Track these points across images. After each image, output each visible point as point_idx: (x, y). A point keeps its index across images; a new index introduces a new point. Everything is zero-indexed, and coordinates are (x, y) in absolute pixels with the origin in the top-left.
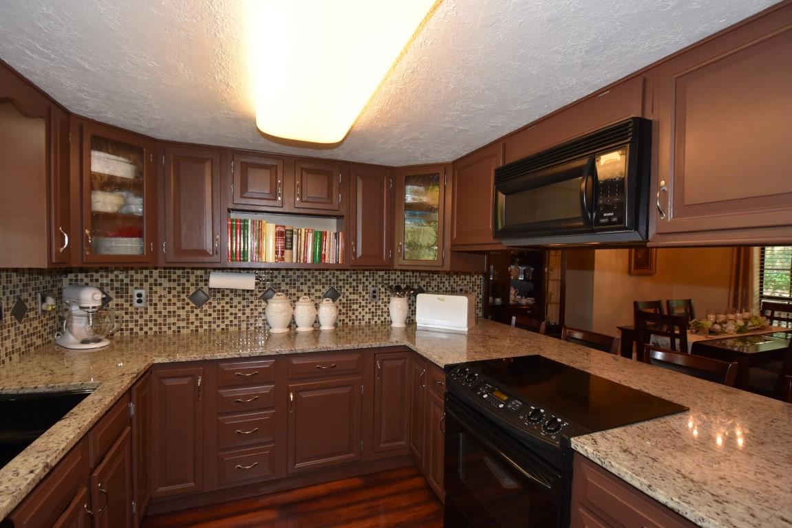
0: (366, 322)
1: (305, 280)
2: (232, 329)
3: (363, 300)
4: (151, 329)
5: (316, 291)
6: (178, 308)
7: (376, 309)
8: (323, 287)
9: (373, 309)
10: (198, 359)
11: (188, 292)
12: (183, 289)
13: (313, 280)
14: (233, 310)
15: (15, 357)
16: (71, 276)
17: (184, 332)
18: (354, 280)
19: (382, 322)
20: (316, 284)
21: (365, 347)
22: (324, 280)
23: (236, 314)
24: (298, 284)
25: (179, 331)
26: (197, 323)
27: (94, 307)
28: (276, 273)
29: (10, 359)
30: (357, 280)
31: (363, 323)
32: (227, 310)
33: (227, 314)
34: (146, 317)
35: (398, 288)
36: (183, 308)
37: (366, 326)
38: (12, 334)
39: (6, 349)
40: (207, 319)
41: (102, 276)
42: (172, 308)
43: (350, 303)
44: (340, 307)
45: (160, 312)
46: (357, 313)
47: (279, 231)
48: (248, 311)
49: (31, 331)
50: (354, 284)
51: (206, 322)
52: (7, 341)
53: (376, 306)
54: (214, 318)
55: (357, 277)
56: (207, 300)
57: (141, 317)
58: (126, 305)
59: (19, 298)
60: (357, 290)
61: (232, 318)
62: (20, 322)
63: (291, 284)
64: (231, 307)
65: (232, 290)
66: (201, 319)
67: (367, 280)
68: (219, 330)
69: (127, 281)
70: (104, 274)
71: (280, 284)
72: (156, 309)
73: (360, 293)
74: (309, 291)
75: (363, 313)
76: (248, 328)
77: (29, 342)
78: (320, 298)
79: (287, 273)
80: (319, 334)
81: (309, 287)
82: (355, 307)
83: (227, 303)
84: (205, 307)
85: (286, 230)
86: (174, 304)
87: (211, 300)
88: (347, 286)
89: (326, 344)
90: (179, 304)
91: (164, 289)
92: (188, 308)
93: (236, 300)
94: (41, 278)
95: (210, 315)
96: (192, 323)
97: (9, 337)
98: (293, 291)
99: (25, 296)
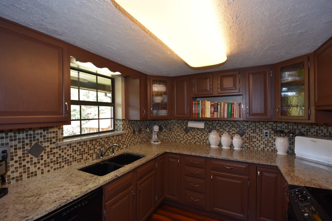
0: (261, 149)
1: (227, 125)
2: (197, 143)
3: (259, 137)
4: (173, 140)
5: (233, 130)
6: (181, 133)
7: (268, 143)
8: (236, 129)
9: (266, 142)
10: (178, 153)
11: (183, 128)
12: (182, 127)
13: (231, 125)
14: (198, 136)
15: (138, 144)
16: (154, 122)
17: (182, 142)
18: (253, 126)
19: (272, 150)
20: (233, 127)
21: (250, 162)
22: (236, 126)
23: (199, 137)
24: (224, 127)
25: (181, 142)
26: (186, 139)
27: (157, 131)
28: (214, 122)
29: (137, 144)
30: (255, 126)
31: (259, 149)
32: (196, 136)
33: (196, 137)
34: (172, 136)
35: (282, 132)
36: (182, 134)
37: (261, 151)
38: (138, 137)
39: (136, 141)
40: (189, 138)
41: (161, 122)
42: (179, 133)
43: (251, 138)
44: (245, 139)
45: (176, 134)
46: (255, 143)
47: (212, 104)
48: (203, 137)
49: (143, 137)
50: (254, 128)
51: (189, 140)
52: (136, 139)
53: (268, 141)
54: (191, 138)
55: (255, 124)
56: (189, 132)
57: (171, 135)
58: (167, 131)
59: (140, 128)
60: (256, 131)
61: (197, 139)
62: (140, 134)
63: (220, 127)
64: (197, 134)
65: (197, 128)
66: (187, 138)
67: (262, 126)
68: (193, 143)
69: (167, 123)
70: (162, 121)
71: (216, 126)
72: (174, 133)
73: (258, 133)
74: (229, 130)
75: (260, 144)
76: (203, 144)
77: (142, 140)
78: (234, 134)
79: (219, 122)
80: (233, 151)
81: (229, 128)
82: (254, 140)
83: (196, 133)
84: (189, 134)
85: (215, 104)
86: (179, 132)
87: (190, 132)
88: (249, 129)
89: (236, 157)
90: (181, 132)
91: (177, 127)
92: (183, 134)
93: (199, 132)
94: (146, 122)
95: (190, 137)
96: (185, 139)
97: (137, 138)
98: (221, 130)
99: (141, 127)
